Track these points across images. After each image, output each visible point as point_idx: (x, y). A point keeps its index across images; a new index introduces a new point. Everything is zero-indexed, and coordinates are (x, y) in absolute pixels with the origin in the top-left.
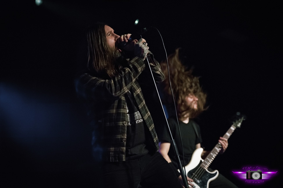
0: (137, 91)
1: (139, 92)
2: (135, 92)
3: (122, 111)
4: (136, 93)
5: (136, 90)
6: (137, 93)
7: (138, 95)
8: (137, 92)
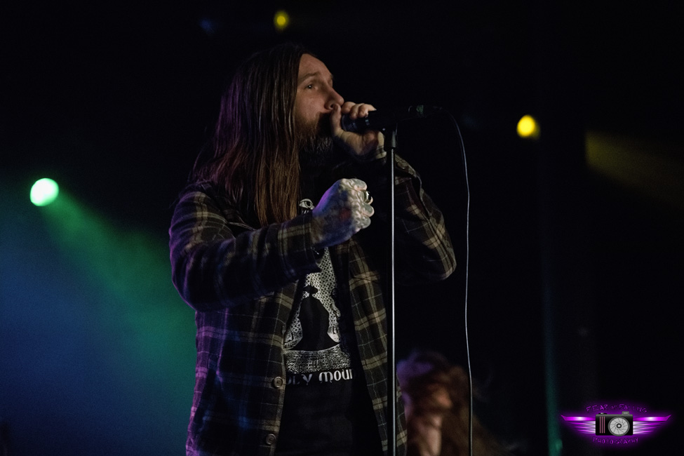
0: (363, 276)
1: (366, 282)
2: (354, 278)
3: (275, 340)
4: (355, 282)
5: (360, 273)
6: (360, 283)
7: (361, 290)
8: (362, 279)
